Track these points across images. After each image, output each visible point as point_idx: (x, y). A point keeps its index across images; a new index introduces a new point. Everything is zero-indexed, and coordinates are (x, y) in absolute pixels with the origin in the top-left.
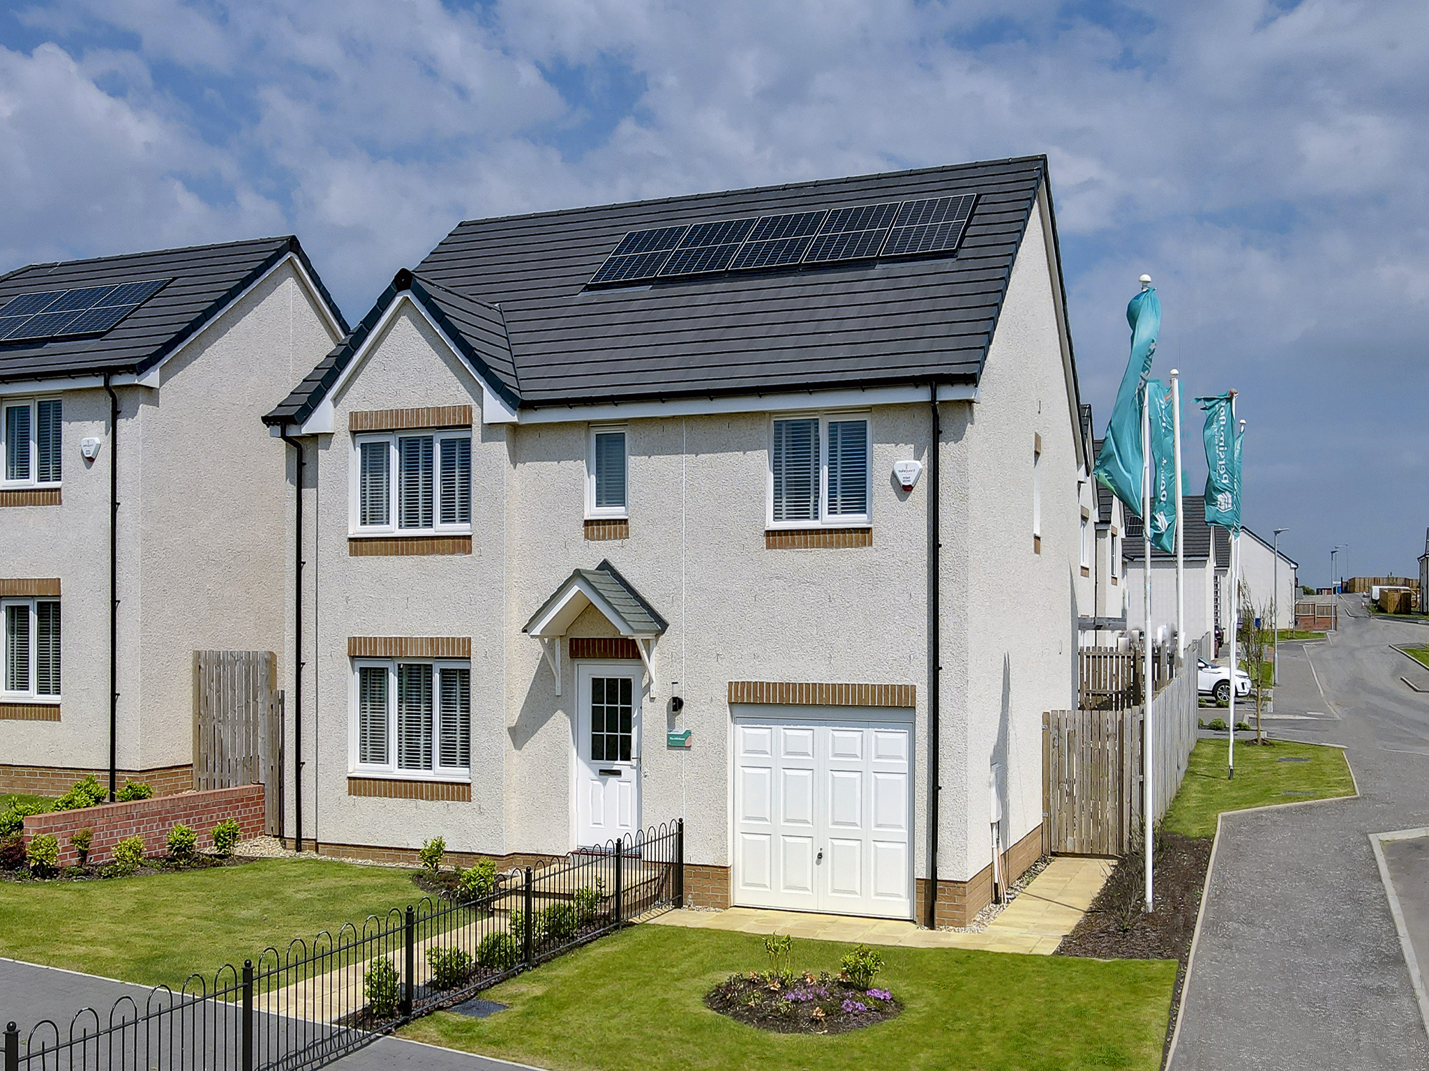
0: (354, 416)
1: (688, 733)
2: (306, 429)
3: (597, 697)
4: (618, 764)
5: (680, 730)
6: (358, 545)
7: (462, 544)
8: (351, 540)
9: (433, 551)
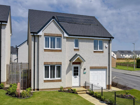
0: (45, 34)
1: (86, 72)
2: (38, 34)
3: (74, 69)
4: (77, 76)
5: (85, 72)
6: (45, 50)
7: (61, 51)
8: (44, 49)
9: (56, 51)
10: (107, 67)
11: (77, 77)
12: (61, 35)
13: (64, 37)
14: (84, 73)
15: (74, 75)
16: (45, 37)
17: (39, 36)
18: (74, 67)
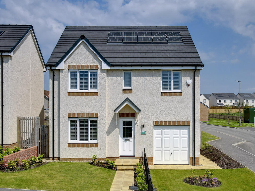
0: (69, 66)
1: (145, 132)
2: (57, 68)
3: (124, 125)
4: (129, 138)
5: (143, 131)
6: (70, 93)
7: (96, 94)
8: (68, 92)
9: (89, 95)
10: (189, 122)
11: (129, 140)
12: (97, 66)
13: (103, 70)
14: (143, 134)
15: (124, 136)
16: (70, 72)
17: (59, 70)
18: (124, 122)
